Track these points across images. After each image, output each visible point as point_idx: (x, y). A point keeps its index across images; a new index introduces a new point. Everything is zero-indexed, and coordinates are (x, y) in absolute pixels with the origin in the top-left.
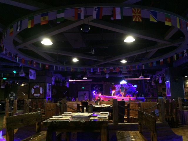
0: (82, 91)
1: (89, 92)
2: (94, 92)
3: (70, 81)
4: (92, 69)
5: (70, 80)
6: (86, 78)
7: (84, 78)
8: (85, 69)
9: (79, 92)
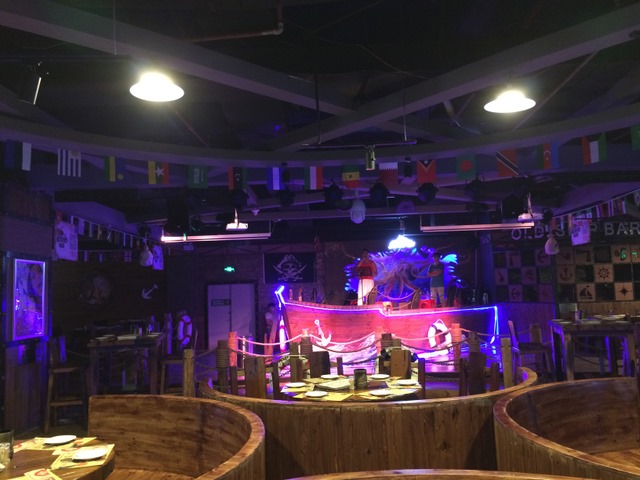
0: (225, 283)
1: (256, 287)
2: (280, 291)
3: (166, 239)
4: (276, 171)
5: (166, 235)
6: (243, 226)
7: (230, 226)
8: (237, 170)
9: (210, 288)
